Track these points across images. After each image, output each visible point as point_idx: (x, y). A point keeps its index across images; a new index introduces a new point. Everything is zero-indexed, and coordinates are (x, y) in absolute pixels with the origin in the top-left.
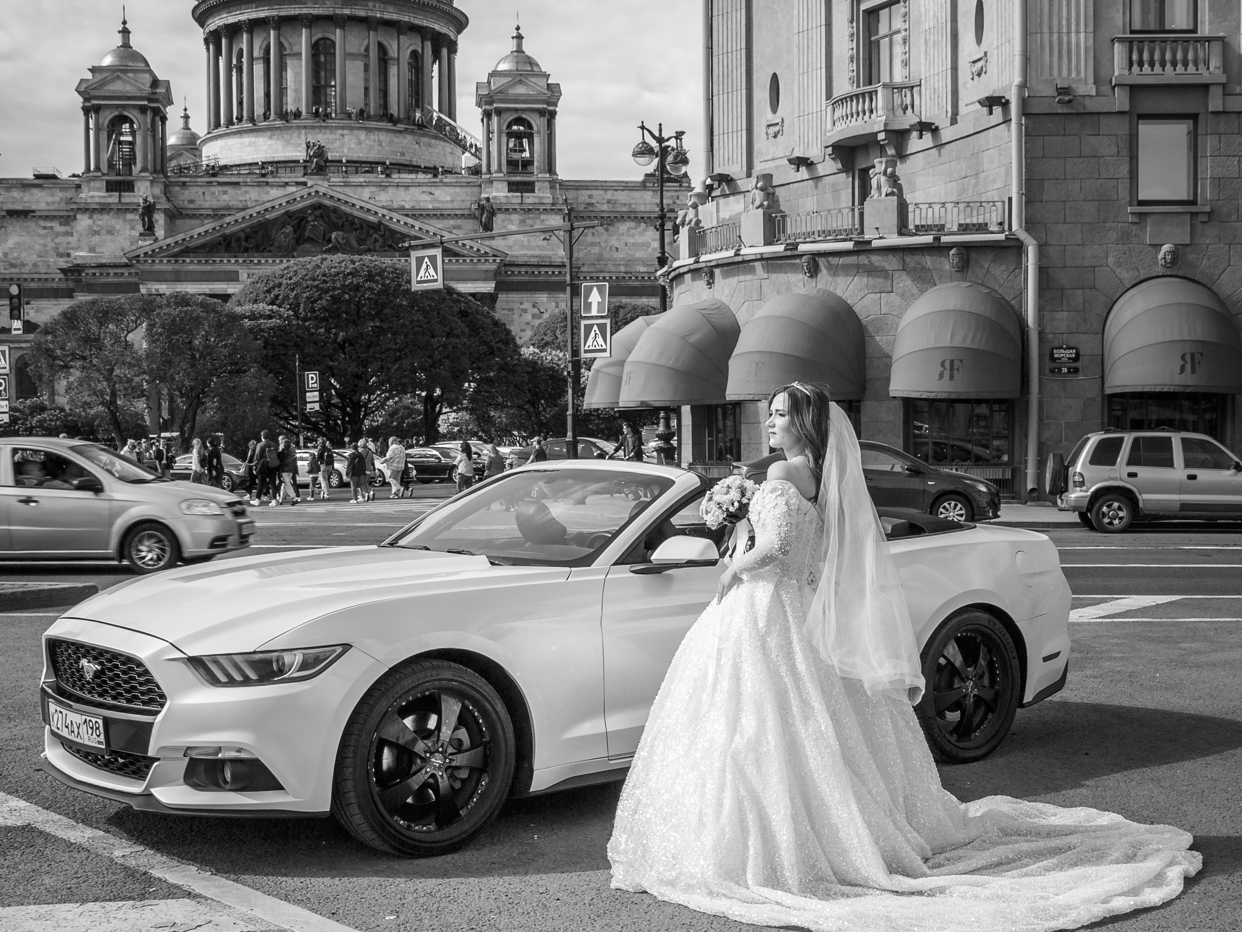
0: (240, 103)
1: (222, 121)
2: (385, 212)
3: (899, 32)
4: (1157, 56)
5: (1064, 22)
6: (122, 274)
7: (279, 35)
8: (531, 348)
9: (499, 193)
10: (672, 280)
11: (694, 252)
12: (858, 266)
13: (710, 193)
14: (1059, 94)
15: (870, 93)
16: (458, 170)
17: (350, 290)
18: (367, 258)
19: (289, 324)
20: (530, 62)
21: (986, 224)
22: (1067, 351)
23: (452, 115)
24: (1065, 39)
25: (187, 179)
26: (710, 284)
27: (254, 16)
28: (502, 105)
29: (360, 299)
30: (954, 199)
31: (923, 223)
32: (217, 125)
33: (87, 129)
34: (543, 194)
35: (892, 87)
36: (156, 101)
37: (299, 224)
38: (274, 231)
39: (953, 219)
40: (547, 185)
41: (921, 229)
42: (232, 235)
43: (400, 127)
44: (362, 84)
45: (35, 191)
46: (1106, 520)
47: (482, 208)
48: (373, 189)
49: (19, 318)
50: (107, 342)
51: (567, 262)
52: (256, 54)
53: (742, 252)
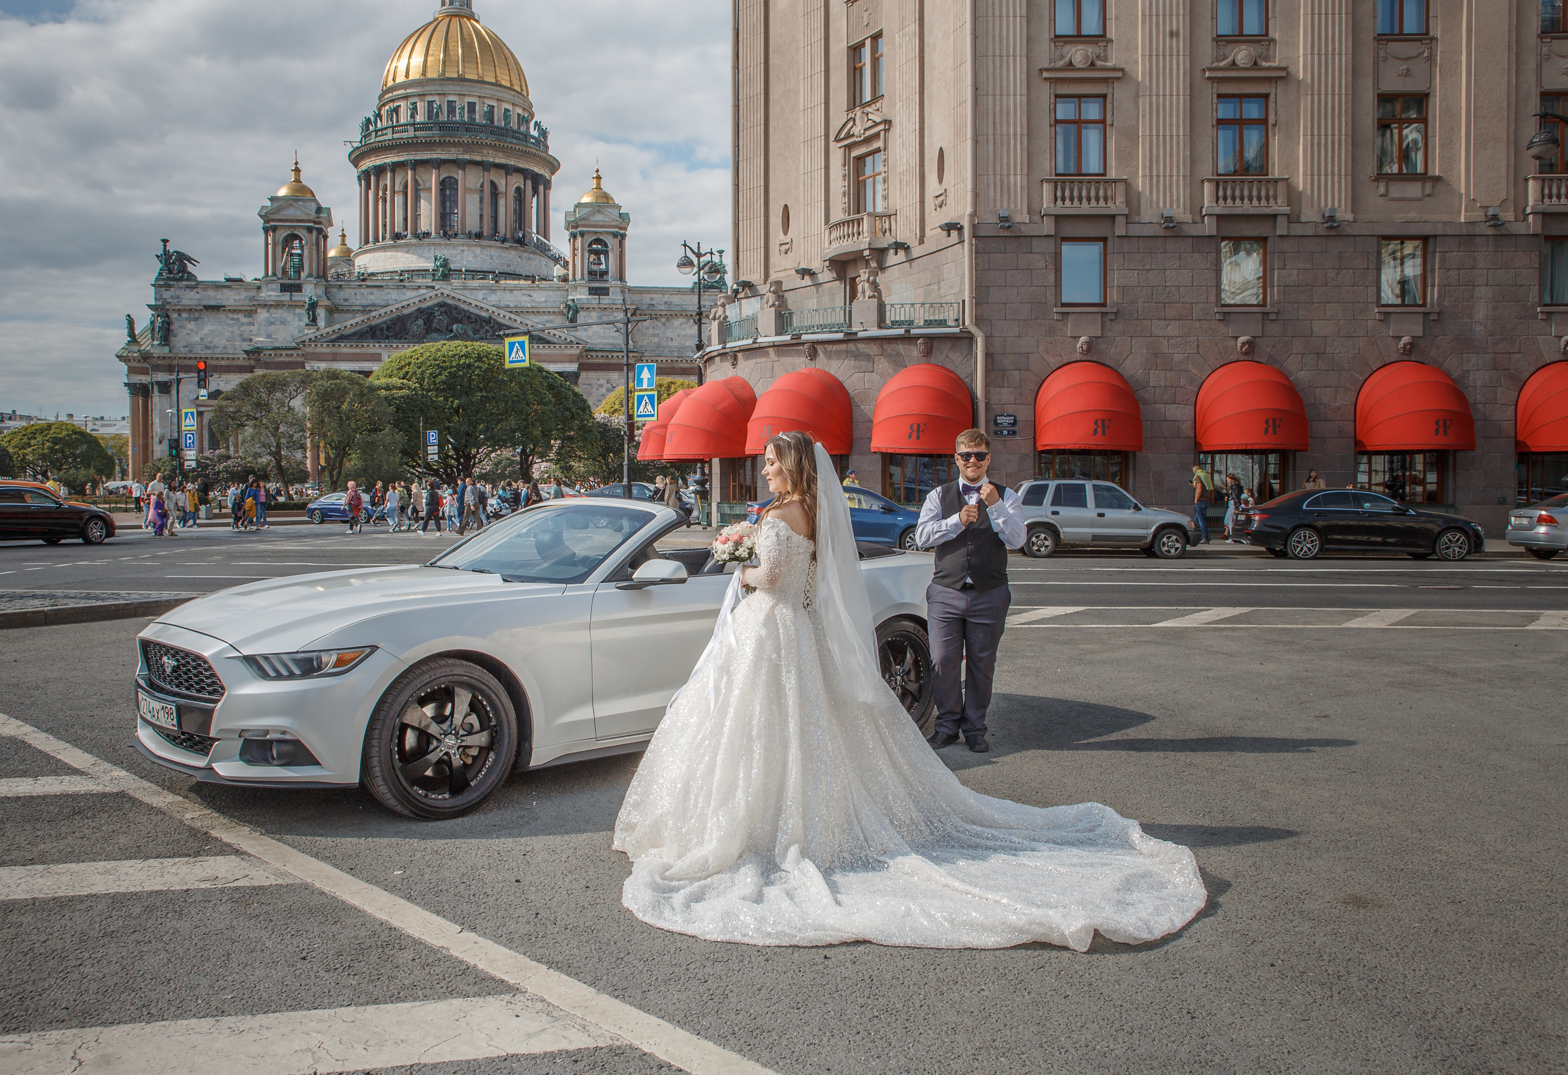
0: (385, 226)
1: (371, 239)
2: (494, 309)
3: (880, 174)
4: (1076, 193)
5: (1005, 167)
6: (292, 355)
7: (415, 174)
8: (603, 414)
9: (581, 296)
10: (705, 362)
11: (723, 341)
12: (847, 352)
13: (735, 297)
14: (1001, 221)
15: (858, 220)
16: (551, 278)
17: (463, 368)
18: (477, 344)
19: (416, 394)
20: (606, 196)
21: (946, 320)
22: (1007, 418)
23: (546, 236)
24: (1006, 180)
25: (343, 283)
26: (734, 365)
27: (396, 159)
28: (585, 229)
29: (471, 375)
30: (921, 301)
31: (898, 319)
32: (367, 242)
33: (267, 244)
34: (615, 297)
35: (874, 216)
36: (320, 223)
37: (428, 318)
38: (409, 323)
39: (920, 316)
40: (618, 289)
41: (896, 324)
42: (376, 326)
43: (507, 245)
44: (478, 212)
45: (225, 291)
46: (1035, 548)
47: (569, 307)
48: (485, 292)
49: (205, 387)
50: (274, 407)
51: (624, 347)
52: (397, 188)
53: (758, 341)
